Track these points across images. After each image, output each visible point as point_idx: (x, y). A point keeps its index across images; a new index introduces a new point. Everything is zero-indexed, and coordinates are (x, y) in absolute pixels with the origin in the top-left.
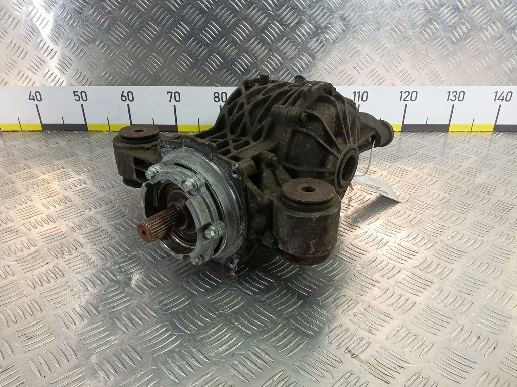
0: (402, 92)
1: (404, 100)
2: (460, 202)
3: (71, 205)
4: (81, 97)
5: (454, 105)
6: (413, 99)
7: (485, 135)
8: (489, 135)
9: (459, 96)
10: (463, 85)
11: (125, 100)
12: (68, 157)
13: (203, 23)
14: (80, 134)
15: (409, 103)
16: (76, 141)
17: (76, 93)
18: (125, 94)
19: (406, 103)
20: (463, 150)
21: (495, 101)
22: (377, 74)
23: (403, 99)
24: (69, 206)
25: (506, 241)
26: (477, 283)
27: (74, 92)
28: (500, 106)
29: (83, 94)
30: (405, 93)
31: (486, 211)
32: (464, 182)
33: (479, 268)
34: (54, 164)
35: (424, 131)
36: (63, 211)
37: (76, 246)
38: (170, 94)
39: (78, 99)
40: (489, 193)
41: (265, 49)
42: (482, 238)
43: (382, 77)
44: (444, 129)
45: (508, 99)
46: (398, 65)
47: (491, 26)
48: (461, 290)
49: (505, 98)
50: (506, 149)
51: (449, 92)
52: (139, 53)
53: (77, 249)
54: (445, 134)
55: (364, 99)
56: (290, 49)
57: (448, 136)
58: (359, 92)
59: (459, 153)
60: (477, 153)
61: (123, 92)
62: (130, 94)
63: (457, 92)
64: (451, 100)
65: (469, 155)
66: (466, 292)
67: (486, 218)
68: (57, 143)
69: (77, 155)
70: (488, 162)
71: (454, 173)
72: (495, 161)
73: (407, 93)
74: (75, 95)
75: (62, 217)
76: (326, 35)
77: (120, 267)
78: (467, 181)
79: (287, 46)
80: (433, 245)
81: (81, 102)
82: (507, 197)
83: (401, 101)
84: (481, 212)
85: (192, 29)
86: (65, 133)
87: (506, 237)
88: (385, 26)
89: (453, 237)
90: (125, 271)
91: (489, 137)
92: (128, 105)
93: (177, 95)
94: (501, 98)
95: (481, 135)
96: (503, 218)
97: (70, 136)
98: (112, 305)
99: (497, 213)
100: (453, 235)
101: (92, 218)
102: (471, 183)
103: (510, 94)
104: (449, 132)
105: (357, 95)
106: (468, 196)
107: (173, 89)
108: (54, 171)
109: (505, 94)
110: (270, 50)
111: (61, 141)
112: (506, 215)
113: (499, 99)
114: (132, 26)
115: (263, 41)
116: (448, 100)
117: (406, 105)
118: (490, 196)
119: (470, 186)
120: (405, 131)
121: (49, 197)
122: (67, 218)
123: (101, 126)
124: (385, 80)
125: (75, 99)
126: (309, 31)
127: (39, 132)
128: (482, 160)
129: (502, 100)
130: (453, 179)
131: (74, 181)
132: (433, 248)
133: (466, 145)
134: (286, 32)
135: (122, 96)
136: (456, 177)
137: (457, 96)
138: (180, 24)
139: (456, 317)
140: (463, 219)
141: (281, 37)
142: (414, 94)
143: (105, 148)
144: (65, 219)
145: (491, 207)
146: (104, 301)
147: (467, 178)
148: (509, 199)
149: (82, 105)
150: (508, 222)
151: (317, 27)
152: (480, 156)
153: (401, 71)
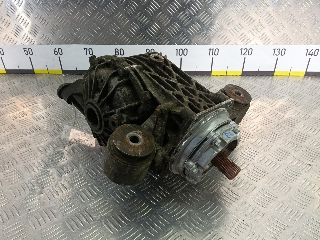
0: (242, 49)
1: (244, 55)
2: (271, 133)
3: (15, 132)
4: (28, 51)
5: (277, 58)
6: (250, 53)
7: (298, 79)
8: (301, 79)
9: (281, 52)
10: (284, 44)
11: (57, 54)
12: (19, 95)
13: (105, 2)
14: (29, 76)
15: (247, 57)
16: (26, 82)
17: (25, 50)
18: (57, 50)
19: (245, 56)
20: (281, 91)
21: (306, 55)
22: (225, 37)
23: (242, 54)
24: (13, 132)
25: (297, 164)
26: (271, 198)
27: (24, 49)
28: (310, 59)
29: (30, 50)
30: (244, 50)
31: (288, 140)
32: (276, 117)
33: (275, 186)
34: (9, 99)
35: (257, 75)
36: (9, 136)
37: (13, 163)
38: (86, 50)
39: (27, 53)
40: (293, 126)
41: (148, 20)
42: (281, 162)
43: (228, 39)
44: (270, 74)
45: (315, 54)
46: (239, 30)
47: (305, 4)
48: (259, 203)
49: (313, 54)
50: (311, 91)
51: (275, 49)
52: (64, 23)
53: (13, 165)
54: (270, 78)
55: (216, 53)
56: (165, 19)
57: (273, 80)
58: (213, 49)
59: (278, 93)
60: (290, 94)
61: (55, 49)
62: (60, 50)
63: (280, 49)
64: (276, 54)
65: (284, 95)
66: (262, 205)
67: (287, 146)
68: (14, 83)
69: (25, 93)
70: (296, 101)
71: (271, 109)
72: (301, 101)
73: (246, 50)
74: (25, 51)
75: (8, 141)
76: (189, 10)
77: (38, 180)
78: (279, 116)
79: (163, 17)
80: (246, 167)
81: (29, 55)
82: (304, 129)
83: (241, 55)
84: (284, 141)
85: (98, 6)
86: (20, 75)
87: (298, 161)
88: (230, 4)
89: (261, 161)
90: (41, 183)
91: (301, 80)
92: (59, 57)
93: (90, 50)
94: (311, 53)
95: (295, 79)
96: (298, 146)
97: (22, 78)
98: (28, 209)
99: (295, 142)
100: (261, 159)
101: (26, 142)
102: (281, 117)
103: (317, 51)
104: (274, 77)
105: (211, 51)
106: (277, 128)
107: (88, 46)
108: (9, 105)
109: (313, 51)
110: (151, 20)
111: (17, 82)
112: (301, 143)
113: (309, 54)
114: (58, 5)
115: (146, 14)
116: (274, 55)
117: (245, 58)
118: (293, 128)
119: (281, 120)
120: (244, 75)
121: (2, 125)
122: (11, 142)
123: (43, 71)
124: (230, 41)
125: (25, 54)
126: (178, 7)
127: (4, 75)
128: (292, 99)
129: (312, 55)
130: (269, 114)
131: (19, 113)
132: (246, 169)
133: (283, 87)
134: (162, 8)
135: (55, 51)
136: (272, 113)
137: (280, 52)
138: (90, 3)
139: (251, 225)
140: (270, 146)
141: (158, 11)
142: (251, 50)
143: (43, 87)
144: (9, 142)
145: (292, 137)
146: (24, 205)
147: (280, 113)
148: (305, 131)
149: (30, 57)
150: (301, 149)
151: (183, 4)
152: (292, 96)
153: (241, 35)
